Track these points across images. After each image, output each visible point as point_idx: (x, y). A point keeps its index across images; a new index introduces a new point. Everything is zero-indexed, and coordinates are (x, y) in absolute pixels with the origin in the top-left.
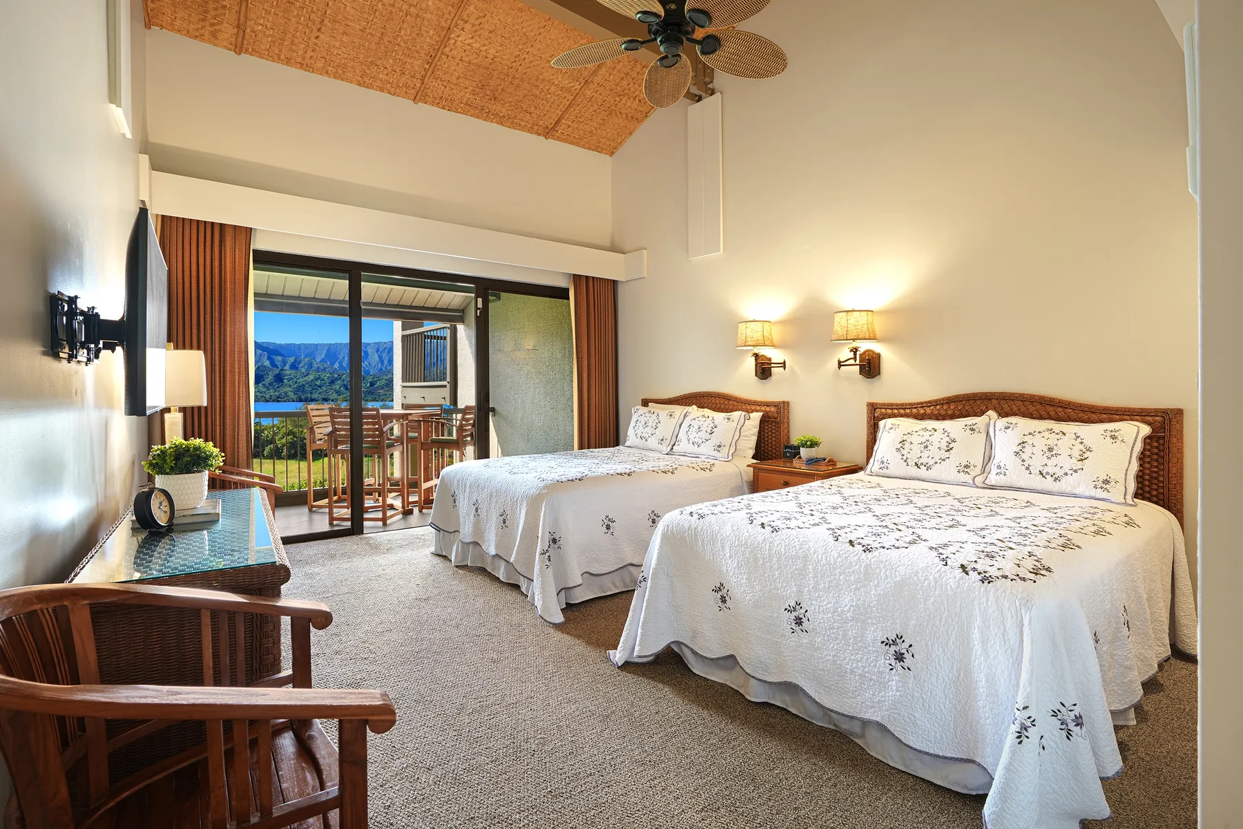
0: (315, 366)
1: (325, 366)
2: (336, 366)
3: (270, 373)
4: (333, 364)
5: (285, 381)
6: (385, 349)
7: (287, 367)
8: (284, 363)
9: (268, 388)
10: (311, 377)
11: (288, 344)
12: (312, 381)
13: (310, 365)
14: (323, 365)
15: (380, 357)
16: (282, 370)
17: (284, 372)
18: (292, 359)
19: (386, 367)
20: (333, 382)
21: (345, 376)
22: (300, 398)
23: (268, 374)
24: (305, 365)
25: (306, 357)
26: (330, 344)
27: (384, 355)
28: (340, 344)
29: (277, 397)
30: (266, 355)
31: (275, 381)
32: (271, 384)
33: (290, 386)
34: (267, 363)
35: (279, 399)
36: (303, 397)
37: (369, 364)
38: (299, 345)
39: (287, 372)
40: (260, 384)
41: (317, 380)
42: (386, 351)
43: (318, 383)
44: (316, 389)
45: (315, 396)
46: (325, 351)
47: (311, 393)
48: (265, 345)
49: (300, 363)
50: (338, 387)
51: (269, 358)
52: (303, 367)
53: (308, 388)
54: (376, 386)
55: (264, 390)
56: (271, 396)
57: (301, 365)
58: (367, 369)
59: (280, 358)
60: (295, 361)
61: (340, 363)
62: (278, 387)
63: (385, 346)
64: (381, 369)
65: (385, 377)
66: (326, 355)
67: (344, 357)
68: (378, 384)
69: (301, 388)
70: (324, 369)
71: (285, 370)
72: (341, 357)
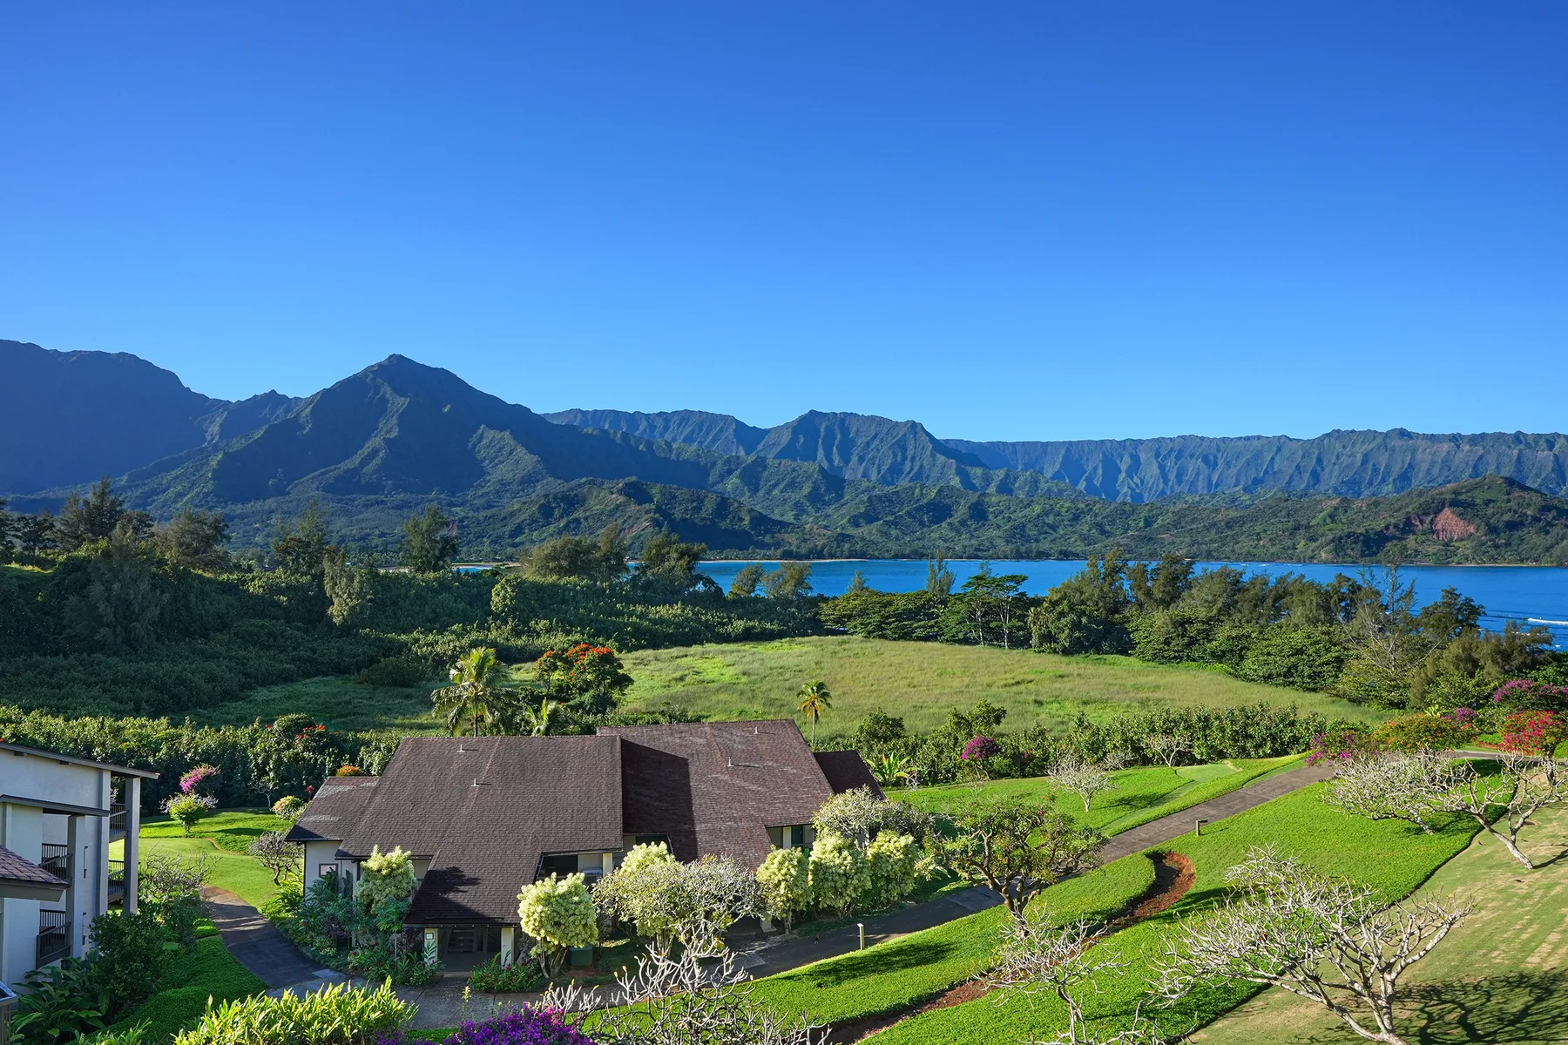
0: (1043, 486)
1: (1062, 485)
2: (1082, 486)
3: (962, 501)
4: (1075, 483)
5: (990, 517)
6: (1171, 450)
7: (992, 489)
8: (987, 480)
9: (959, 532)
10: (1038, 509)
11: (992, 444)
12: (1038, 516)
13: (1035, 483)
14: (1057, 484)
15: (1161, 467)
16: (981, 495)
17: (987, 500)
18: (1001, 473)
19: (1172, 486)
20: (1076, 518)
21: (1098, 506)
22: (1018, 551)
23: (959, 504)
24: (1025, 483)
25: (1025, 469)
26: (1071, 443)
27: (1169, 463)
28: (1089, 442)
29: (977, 550)
30: (954, 466)
31: (971, 517)
32: (963, 523)
33: (999, 527)
34: (956, 482)
35: (980, 554)
36: (1023, 549)
37: (1142, 482)
38: (1014, 445)
39: (993, 499)
40: (944, 524)
41: (1047, 514)
42: (1174, 454)
43: (1050, 520)
44: (1046, 533)
45: (1044, 546)
46: (1061, 456)
47: (1037, 541)
48: (951, 445)
49: (1015, 479)
50: (1086, 528)
51: (960, 472)
52: (1021, 488)
53: (1032, 532)
54: (1155, 526)
55: (951, 534)
56: (964, 547)
57: (1017, 485)
58: (1137, 491)
59: (978, 471)
60: (1007, 476)
61: (1089, 480)
62: (976, 530)
63: (1171, 445)
64: (1163, 492)
65: (1172, 508)
66: (1061, 466)
67: (1095, 469)
68: (1159, 521)
69: (1018, 533)
70: (1060, 492)
71: (990, 495)
72: (1090, 468)
